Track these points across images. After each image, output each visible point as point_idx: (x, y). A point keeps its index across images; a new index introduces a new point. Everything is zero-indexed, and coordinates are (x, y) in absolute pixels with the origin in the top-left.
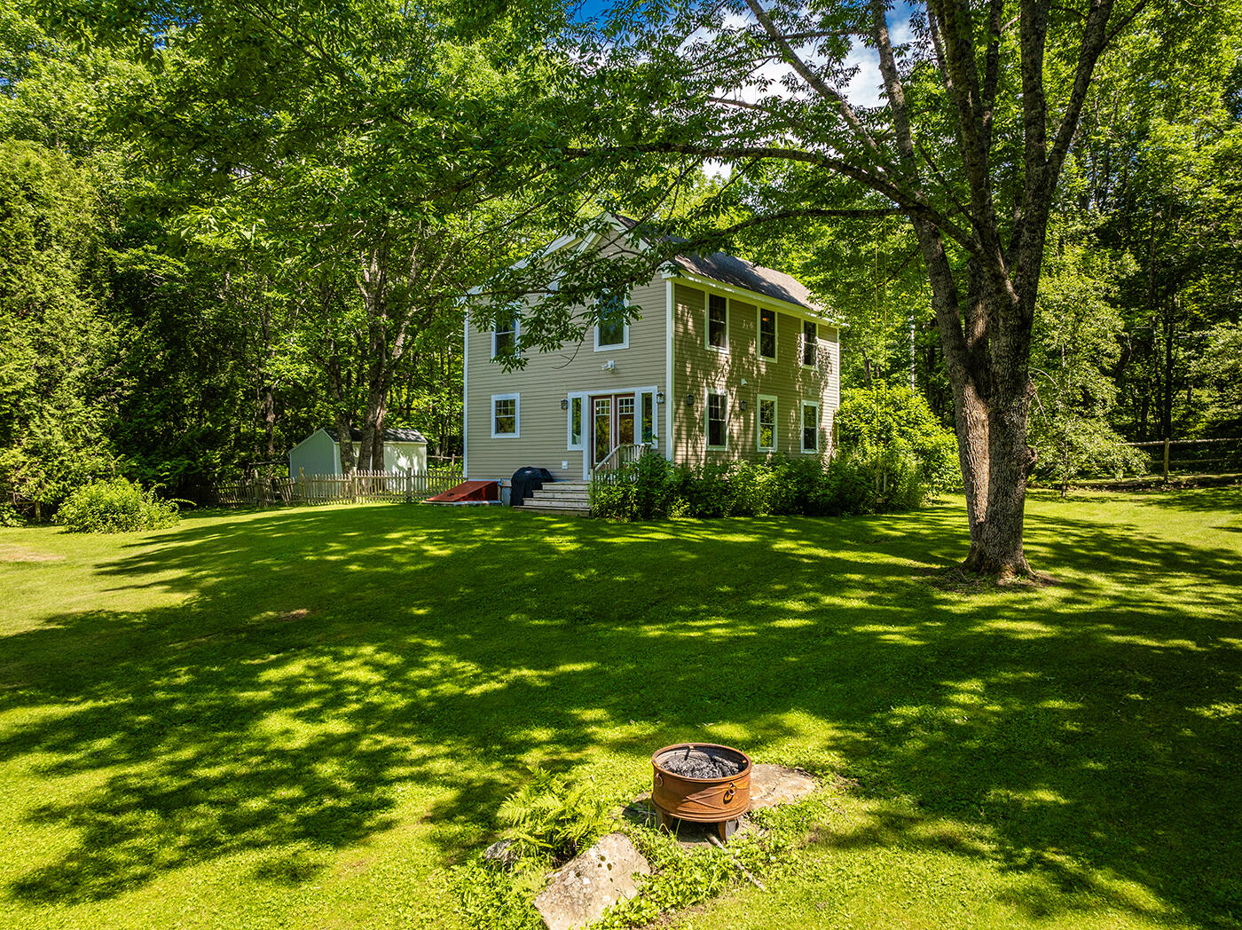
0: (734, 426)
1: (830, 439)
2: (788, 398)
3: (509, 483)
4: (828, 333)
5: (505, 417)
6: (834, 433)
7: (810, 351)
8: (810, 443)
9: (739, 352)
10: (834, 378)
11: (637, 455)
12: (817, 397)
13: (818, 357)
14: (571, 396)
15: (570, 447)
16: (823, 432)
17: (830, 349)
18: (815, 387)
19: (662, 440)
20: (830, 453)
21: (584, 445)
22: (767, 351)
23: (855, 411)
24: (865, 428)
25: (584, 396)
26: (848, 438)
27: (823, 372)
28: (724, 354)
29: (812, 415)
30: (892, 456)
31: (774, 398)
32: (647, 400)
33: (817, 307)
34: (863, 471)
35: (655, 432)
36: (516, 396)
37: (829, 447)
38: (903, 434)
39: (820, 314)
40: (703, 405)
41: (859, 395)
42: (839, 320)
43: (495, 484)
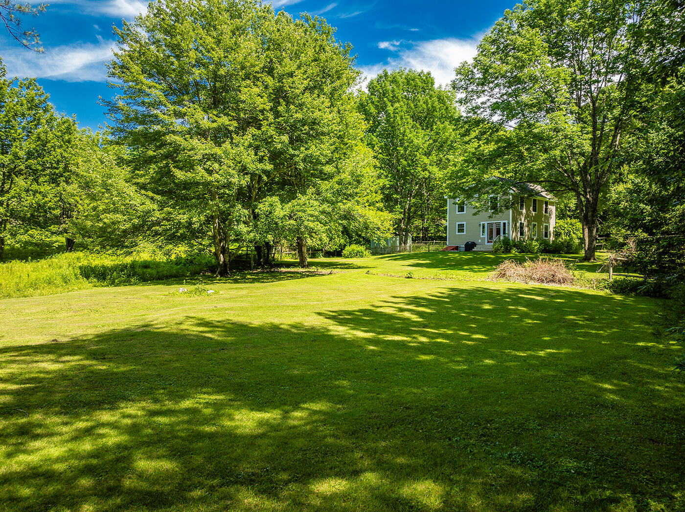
0: (526, 229)
1: (552, 234)
2: (540, 223)
3: (464, 246)
4: (552, 204)
5: (461, 228)
6: (553, 233)
7: (546, 209)
8: (546, 236)
9: (528, 210)
10: (553, 216)
11: (502, 238)
12: (548, 222)
13: (549, 210)
14: (482, 223)
15: (482, 236)
16: (550, 232)
17: (552, 208)
18: (548, 219)
19: (509, 234)
20: (552, 238)
21: (486, 235)
22: (534, 210)
23: (560, 226)
24: (563, 232)
25: (486, 223)
26: (558, 235)
27: (550, 215)
28: (524, 211)
29: (547, 228)
30: (571, 239)
31: (536, 223)
32: (504, 224)
33: (548, 197)
34: (562, 243)
35: (507, 232)
36: (464, 223)
37: (552, 237)
38: (574, 233)
39: (550, 199)
40: (518, 225)
41: (561, 222)
42: (556, 200)
43: (458, 247)
